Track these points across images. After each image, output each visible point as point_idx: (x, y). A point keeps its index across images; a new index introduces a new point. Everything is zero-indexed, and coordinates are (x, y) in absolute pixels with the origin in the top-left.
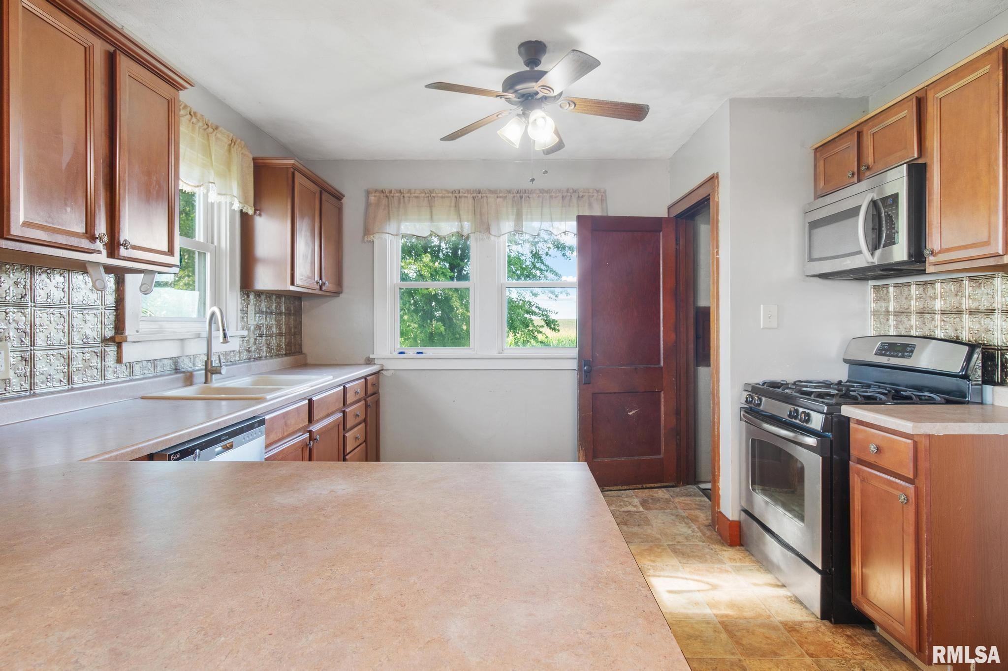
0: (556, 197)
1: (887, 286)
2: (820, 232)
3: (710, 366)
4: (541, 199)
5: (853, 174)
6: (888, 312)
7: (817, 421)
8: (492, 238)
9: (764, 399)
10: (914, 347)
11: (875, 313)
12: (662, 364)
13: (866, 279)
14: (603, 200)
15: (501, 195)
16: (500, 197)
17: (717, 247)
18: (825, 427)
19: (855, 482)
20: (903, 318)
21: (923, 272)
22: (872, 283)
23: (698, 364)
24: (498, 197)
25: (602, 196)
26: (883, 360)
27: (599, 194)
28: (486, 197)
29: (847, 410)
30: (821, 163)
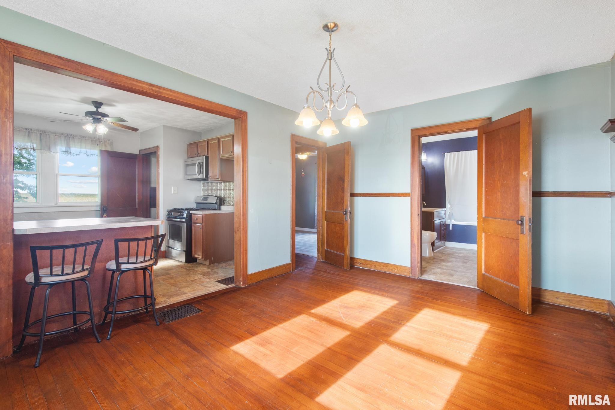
0: (88, 140)
1: (205, 183)
2: (189, 168)
3: (156, 207)
4: (80, 140)
5: (196, 154)
6: (205, 190)
7: (185, 215)
8: (52, 153)
9: (173, 213)
10: (208, 198)
11: (203, 190)
12: (137, 207)
13: (201, 181)
14: (111, 144)
15: (58, 135)
16: (57, 136)
17: (159, 169)
18: (186, 217)
19: (193, 228)
20: (208, 191)
21: (208, 180)
22: (202, 182)
23: (151, 207)
24: (55, 136)
25: (111, 142)
26: (203, 201)
27: (110, 141)
28: (48, 134)
29: (192, 212)
30: (189, 149)
